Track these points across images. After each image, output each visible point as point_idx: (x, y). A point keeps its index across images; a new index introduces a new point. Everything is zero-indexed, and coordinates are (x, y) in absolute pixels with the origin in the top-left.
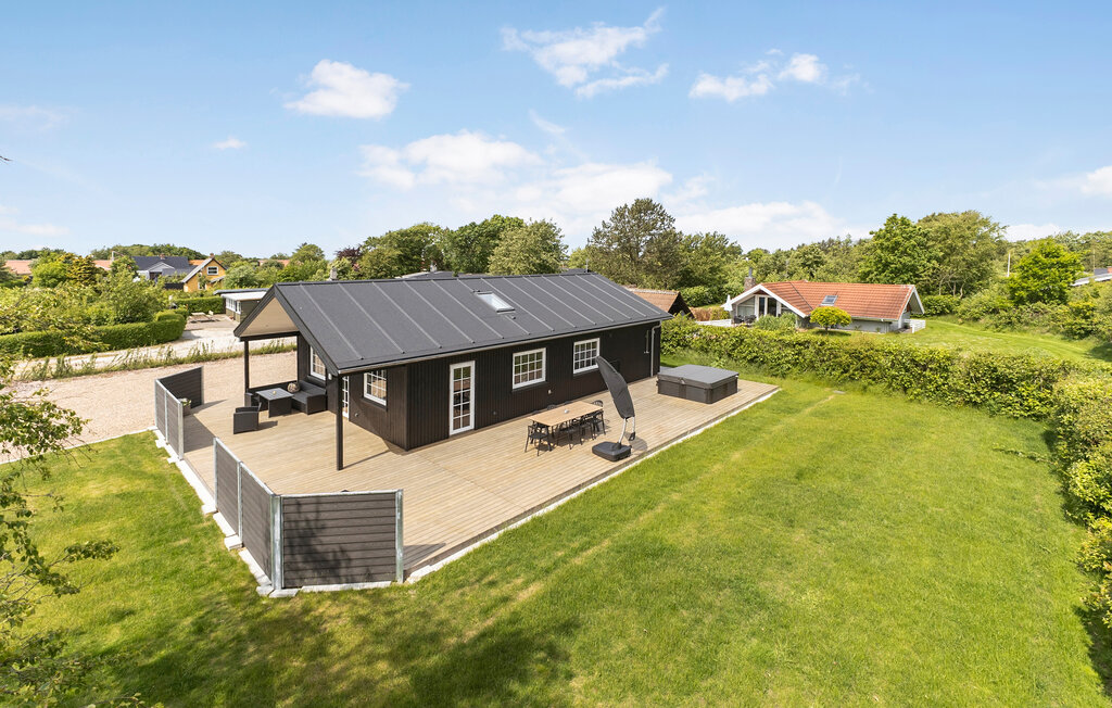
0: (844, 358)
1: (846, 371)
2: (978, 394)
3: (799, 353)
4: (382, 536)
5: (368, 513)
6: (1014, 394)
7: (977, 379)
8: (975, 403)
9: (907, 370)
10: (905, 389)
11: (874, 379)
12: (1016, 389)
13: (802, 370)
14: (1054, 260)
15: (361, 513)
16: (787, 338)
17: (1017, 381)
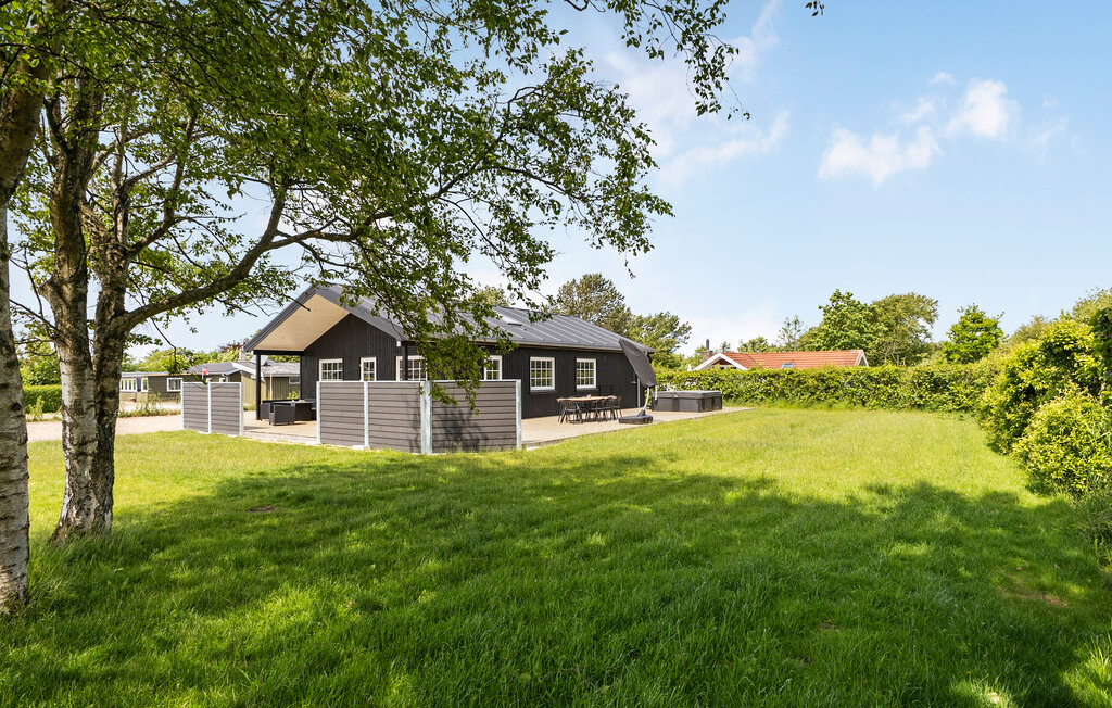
0: (811, 382)
1: (813, 394)
2: (921, 397)
3: (771, 383)
4: (505, 416)
5: (495, 397)
6: (947, 394)
7: (920, 385)
8: (919, 406)
9: (865, 386)
10: (864, 403)
11: (838, 398)
12: (948, 389)
13: (774, 397)
14: (979, 325)
15: (491, 397)
16: (759, 372)
17: (950, 380)
